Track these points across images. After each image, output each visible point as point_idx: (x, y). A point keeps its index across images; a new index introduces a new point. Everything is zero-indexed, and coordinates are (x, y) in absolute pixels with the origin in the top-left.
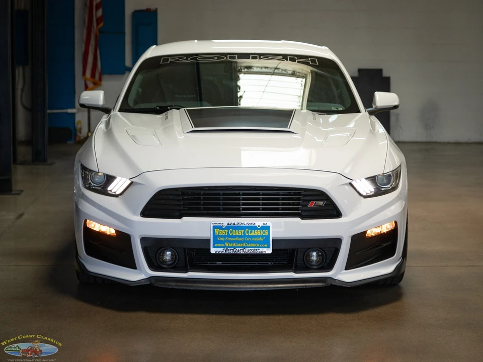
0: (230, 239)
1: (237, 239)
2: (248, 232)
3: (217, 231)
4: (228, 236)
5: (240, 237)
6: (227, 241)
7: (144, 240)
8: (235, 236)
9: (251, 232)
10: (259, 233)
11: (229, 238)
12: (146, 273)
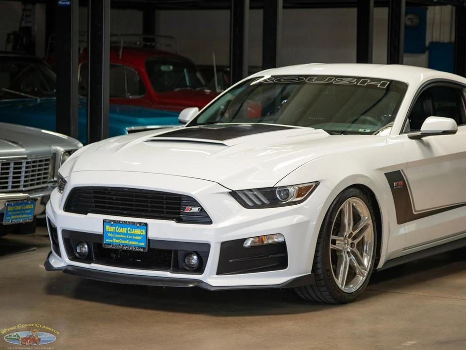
0: (116, 236)
1: (122, 236)
2: (130, 230)
3: (108, 227)
4: (116, 233)
5: (124, 234)
6: (115, 238)
7: (64, 232)
8: (120, 234)
9: (132, 231)
10: (138, 232)
11: (116, 234)
12: (65, 262)
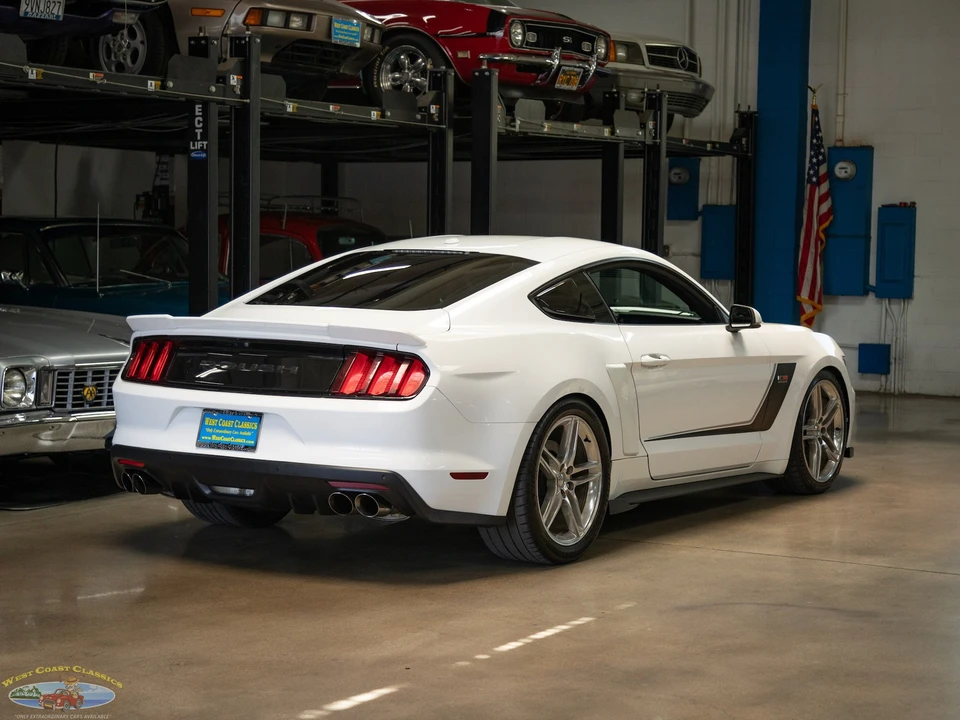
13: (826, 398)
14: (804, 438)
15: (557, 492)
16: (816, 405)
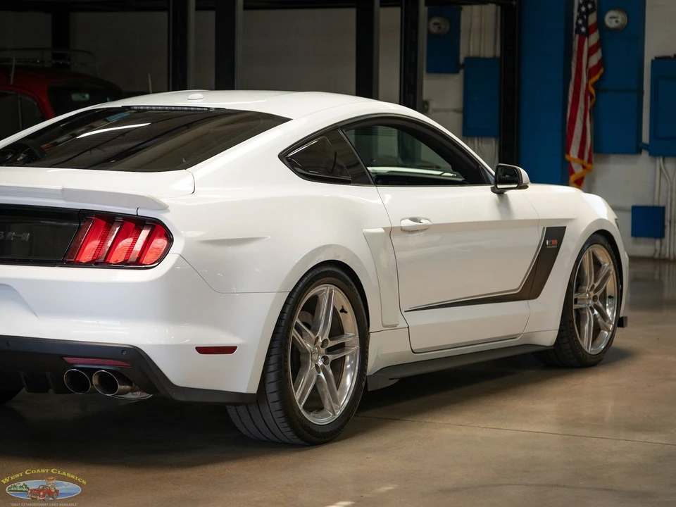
13: (597, 264)
14: (575, 307)
15: (311, 367)
16: (587, 272)
